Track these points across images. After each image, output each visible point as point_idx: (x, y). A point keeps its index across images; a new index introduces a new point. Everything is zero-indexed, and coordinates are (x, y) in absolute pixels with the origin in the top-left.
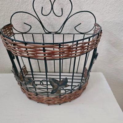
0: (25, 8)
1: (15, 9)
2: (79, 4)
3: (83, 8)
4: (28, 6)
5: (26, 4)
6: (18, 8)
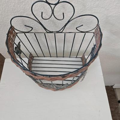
0: (23, 8)
1: (12, 9)
2: (82, 2)
3: (87, 5)
4: (26, 6)
5: (23, 4)
6: (15, 8)
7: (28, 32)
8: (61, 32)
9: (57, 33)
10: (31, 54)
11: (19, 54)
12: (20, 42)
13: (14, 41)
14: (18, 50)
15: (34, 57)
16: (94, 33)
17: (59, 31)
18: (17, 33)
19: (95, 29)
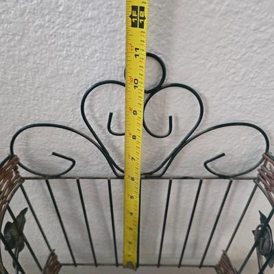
7: (58, 177)
8: (160, 177)
9: (146, 178)
10: (53, 254)
11: (13, 250)
12: (26, 209)
13: (9, 201)
14: (15, 233)
15: (61, 265)
16: (254, 179)
17: (151, 173)
18: (23, 179)
19: (259, 167)
